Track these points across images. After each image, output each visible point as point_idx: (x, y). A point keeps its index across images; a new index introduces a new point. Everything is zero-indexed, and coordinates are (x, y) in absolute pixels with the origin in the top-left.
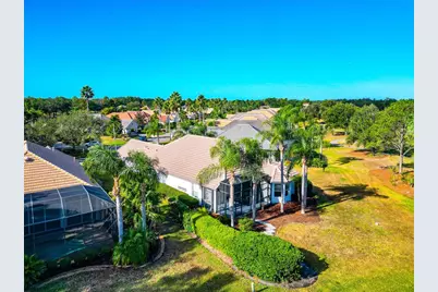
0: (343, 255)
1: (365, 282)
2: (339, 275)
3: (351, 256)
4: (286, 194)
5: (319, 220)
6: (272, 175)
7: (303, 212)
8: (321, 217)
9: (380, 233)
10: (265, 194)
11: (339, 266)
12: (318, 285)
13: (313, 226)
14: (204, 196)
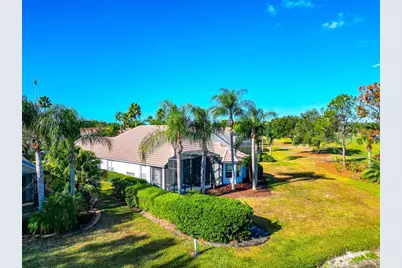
0: (296, 218)
1: (321, 238)
2: (292, 234)
3: (305, 219)
4: (238, 175)
5: (271, 194)
6: (223, 156)
7: (254, 188)
8: (272, 192)
9: (332, 202)
10: (216, 175)
11: (293, 227)
12: (270, 243)
13: (264, 199)
14: (153, 177)
